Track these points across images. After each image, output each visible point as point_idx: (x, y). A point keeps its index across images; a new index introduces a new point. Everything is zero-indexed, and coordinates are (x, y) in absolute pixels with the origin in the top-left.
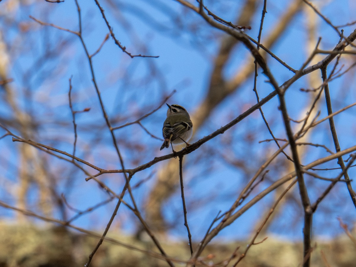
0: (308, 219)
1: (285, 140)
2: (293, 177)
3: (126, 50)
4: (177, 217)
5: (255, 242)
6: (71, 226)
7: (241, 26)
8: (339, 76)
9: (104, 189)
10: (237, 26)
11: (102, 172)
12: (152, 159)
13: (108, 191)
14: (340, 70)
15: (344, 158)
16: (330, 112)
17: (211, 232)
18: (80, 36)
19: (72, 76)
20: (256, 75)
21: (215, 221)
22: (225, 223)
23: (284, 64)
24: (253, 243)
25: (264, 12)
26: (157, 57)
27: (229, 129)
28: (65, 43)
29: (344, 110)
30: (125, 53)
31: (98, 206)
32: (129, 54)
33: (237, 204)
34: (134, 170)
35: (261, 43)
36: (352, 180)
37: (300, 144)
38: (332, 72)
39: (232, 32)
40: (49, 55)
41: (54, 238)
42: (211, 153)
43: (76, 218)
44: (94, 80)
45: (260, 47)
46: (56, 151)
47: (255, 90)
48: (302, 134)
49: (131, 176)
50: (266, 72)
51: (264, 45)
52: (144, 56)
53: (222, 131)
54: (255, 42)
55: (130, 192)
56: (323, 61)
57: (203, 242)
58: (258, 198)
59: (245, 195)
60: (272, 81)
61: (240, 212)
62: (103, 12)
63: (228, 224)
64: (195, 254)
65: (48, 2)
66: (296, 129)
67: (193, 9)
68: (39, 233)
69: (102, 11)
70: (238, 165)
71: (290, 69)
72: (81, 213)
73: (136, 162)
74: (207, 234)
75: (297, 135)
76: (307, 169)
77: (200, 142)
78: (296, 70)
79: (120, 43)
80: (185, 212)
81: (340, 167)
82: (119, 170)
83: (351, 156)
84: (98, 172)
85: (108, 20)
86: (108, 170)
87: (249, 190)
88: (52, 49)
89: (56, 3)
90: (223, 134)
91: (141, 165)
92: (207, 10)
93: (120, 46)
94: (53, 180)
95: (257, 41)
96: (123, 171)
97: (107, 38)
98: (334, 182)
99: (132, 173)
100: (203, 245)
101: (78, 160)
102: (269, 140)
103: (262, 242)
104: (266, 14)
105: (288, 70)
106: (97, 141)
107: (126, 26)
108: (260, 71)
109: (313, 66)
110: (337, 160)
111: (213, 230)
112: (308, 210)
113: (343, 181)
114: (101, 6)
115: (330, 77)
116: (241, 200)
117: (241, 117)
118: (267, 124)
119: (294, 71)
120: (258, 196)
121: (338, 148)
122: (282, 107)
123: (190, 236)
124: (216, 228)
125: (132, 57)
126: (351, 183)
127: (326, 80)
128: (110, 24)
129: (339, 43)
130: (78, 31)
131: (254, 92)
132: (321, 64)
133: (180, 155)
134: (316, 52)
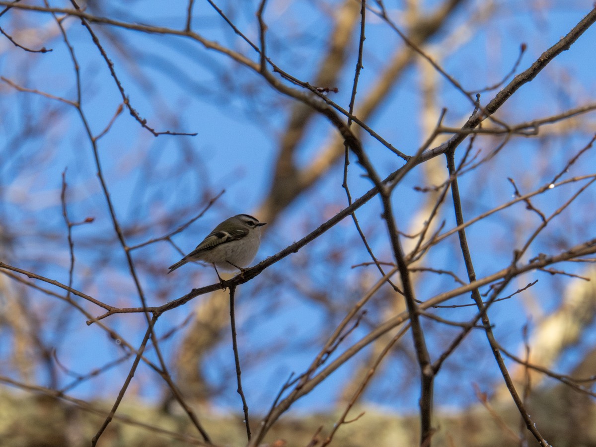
0: (427, 385)
1: (391, 264)
2: (404, 320)
3: (146, 125)
4: (226, 377)
5: (346, 420)
6: (66, 398)
7: (322, 87)
8: (474, 167)
9: (116, 341)
10: (316, 88)
11: (111, 311)
12: (189, 291)
13: (123, 345)
14: (475, 157)
15: (482, 291)
16: (459, 221)
17: (280, 405)
18: (79, 108)
19: (66, 169)
20: (347, 163)
21: (285, 387)
22: (301, 392)
23: (389, 146)
24: (342, 421)
25: (359, 67)
26: (195, 135)
27: (305, 245)
28: (54, 115)
29: (481, 218)
30: (145, 129)
31: (108, 367)
32: (152, 131)
33: (319, 362)
34: (161, 307)
35: (354, 114)
36: (493, 326)
37: (414, 270)
38: (463, 161)
39: (311, 100)
40: (31, 131)
41: (37, 411)
42: (278, 280)
43: (73, 385)
44: (100, 175)
45: (352, 121)
46: (42, 279)
47: (345, 186)
48: (417, 255)
49: (155, 318)
50: (363, 161)
51: (358, 117)
52: (174, 134)
53: (295, 248)
54: (345, 113)
55: (155, 344)
56: (449, 142)
57: (266, 420)
58: (350, 352)
59: (330, 349)
60: (371, 175)
61: (322, 374)
62: (112, 67)
63: (305, 393)
64: (255, 438)
65: (28, 52)
66: (408, 247)
67: (251, 66)
68: (15, 404)
69: (110, 65)
70: (319, 298)
71: (398, 153)
72: (81, 379)
73: (163, 294)
74: (273, 408)
75: (409, 257)
76: (425, 309)
77: (261, 265)
78: (407, 155)
79: (138, 114)
80: (239, 373)
81: (475, 302)
82: (138, 309)
83: (492, 287)
84: (105, 311)
85: (119, 79)
86: (121, 307)
87: (337, 340)
88: (34, 123)
89: (41, 54)
90: (296, 253)
91: (171, 301)
92: (270, 63)
93: (138, 119)
94: (35, 322)
95: (348, 111)
96: (145, 310)
97: (120, 111)
98: (467, 328)
99: (158, 312)
100: (268, 425)
101: (75, 294)
102: (367, 264)
103: (356, 419)
104: (361, 71)
105: (396, 155)
106: (104, 262)
107: (148, 88)
108: (353, 158)
109: (433, 150)
110: (471, 293)
111: (282, 402)
112: (428, 371)
113: (480, 327)
114: (109, 57)
115: (459, 168)
116: (325, 356)
117: (324, 228)
118: (363, 238)
119: (405, 158)
120: (350, 349)
121: (472, 275)
122: (387, 215)
123: (245, 409)
124: (287, 398)
125: (156, 135)
126: (494, 331)
127: (453, 172)
128: (122, 85)
129: (473, 115)
130: (75, 101)
131: (344, 189)
132: (447, 146)
133: (232, 285)
134: (439, 131)
